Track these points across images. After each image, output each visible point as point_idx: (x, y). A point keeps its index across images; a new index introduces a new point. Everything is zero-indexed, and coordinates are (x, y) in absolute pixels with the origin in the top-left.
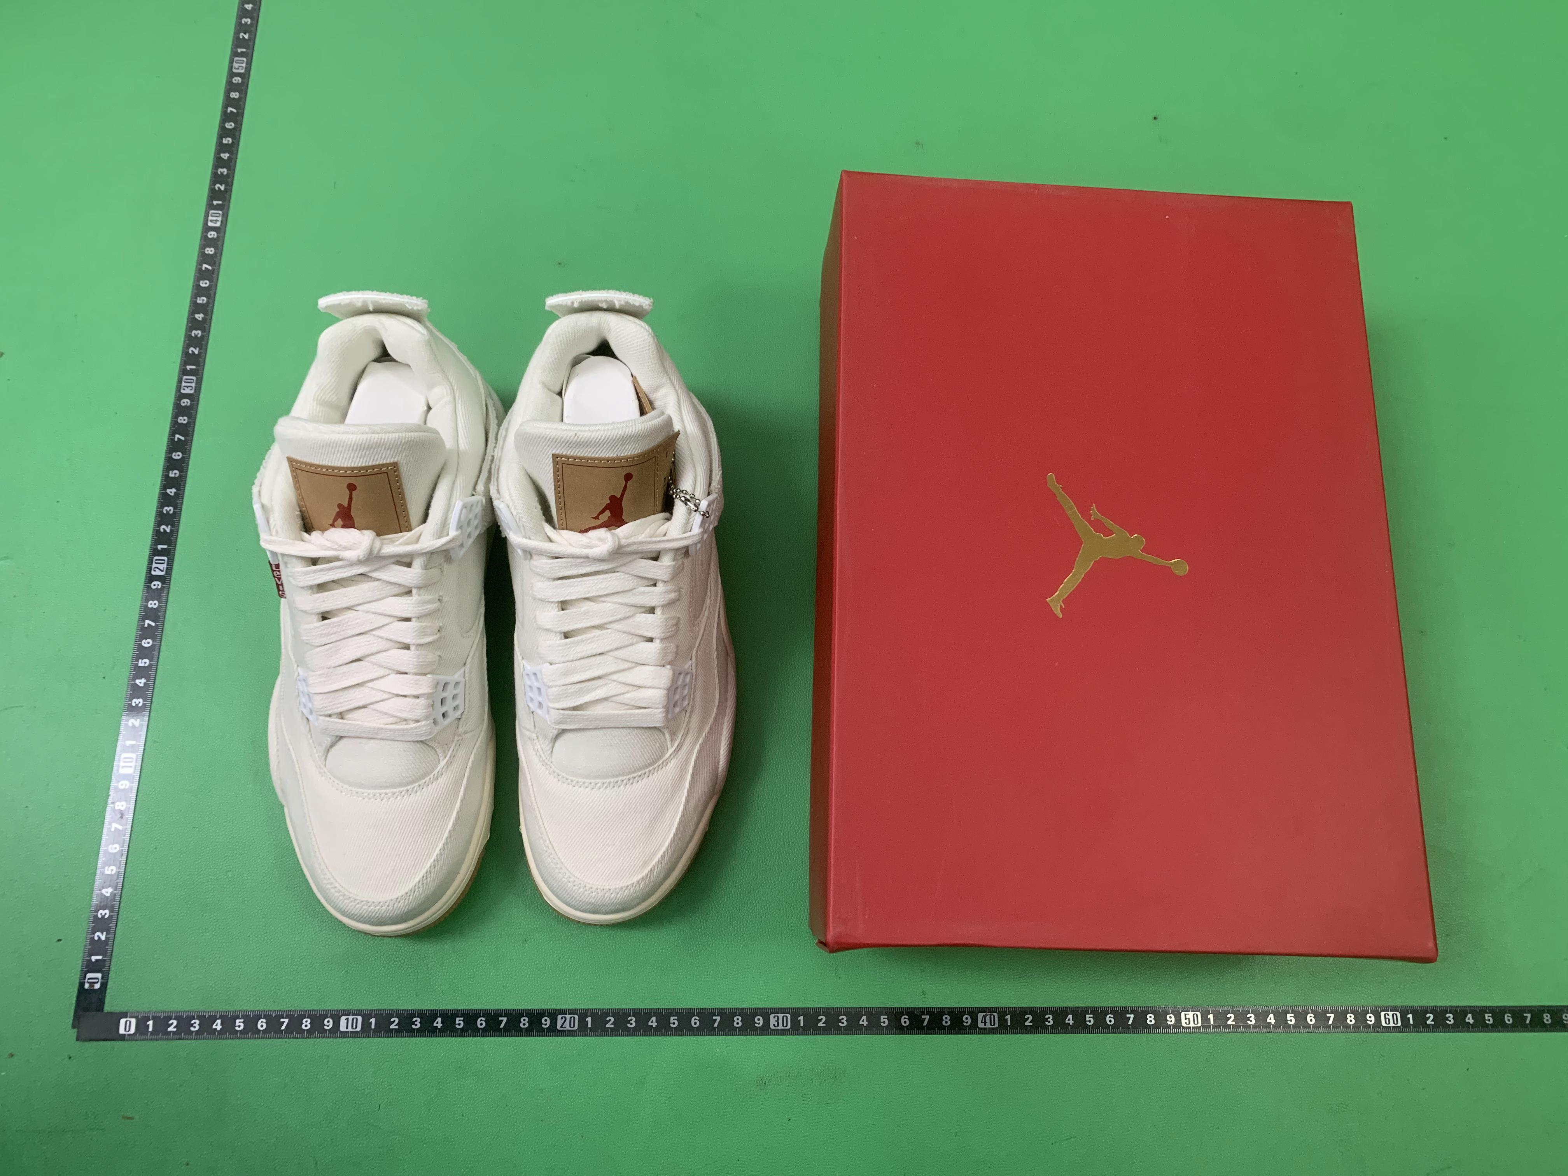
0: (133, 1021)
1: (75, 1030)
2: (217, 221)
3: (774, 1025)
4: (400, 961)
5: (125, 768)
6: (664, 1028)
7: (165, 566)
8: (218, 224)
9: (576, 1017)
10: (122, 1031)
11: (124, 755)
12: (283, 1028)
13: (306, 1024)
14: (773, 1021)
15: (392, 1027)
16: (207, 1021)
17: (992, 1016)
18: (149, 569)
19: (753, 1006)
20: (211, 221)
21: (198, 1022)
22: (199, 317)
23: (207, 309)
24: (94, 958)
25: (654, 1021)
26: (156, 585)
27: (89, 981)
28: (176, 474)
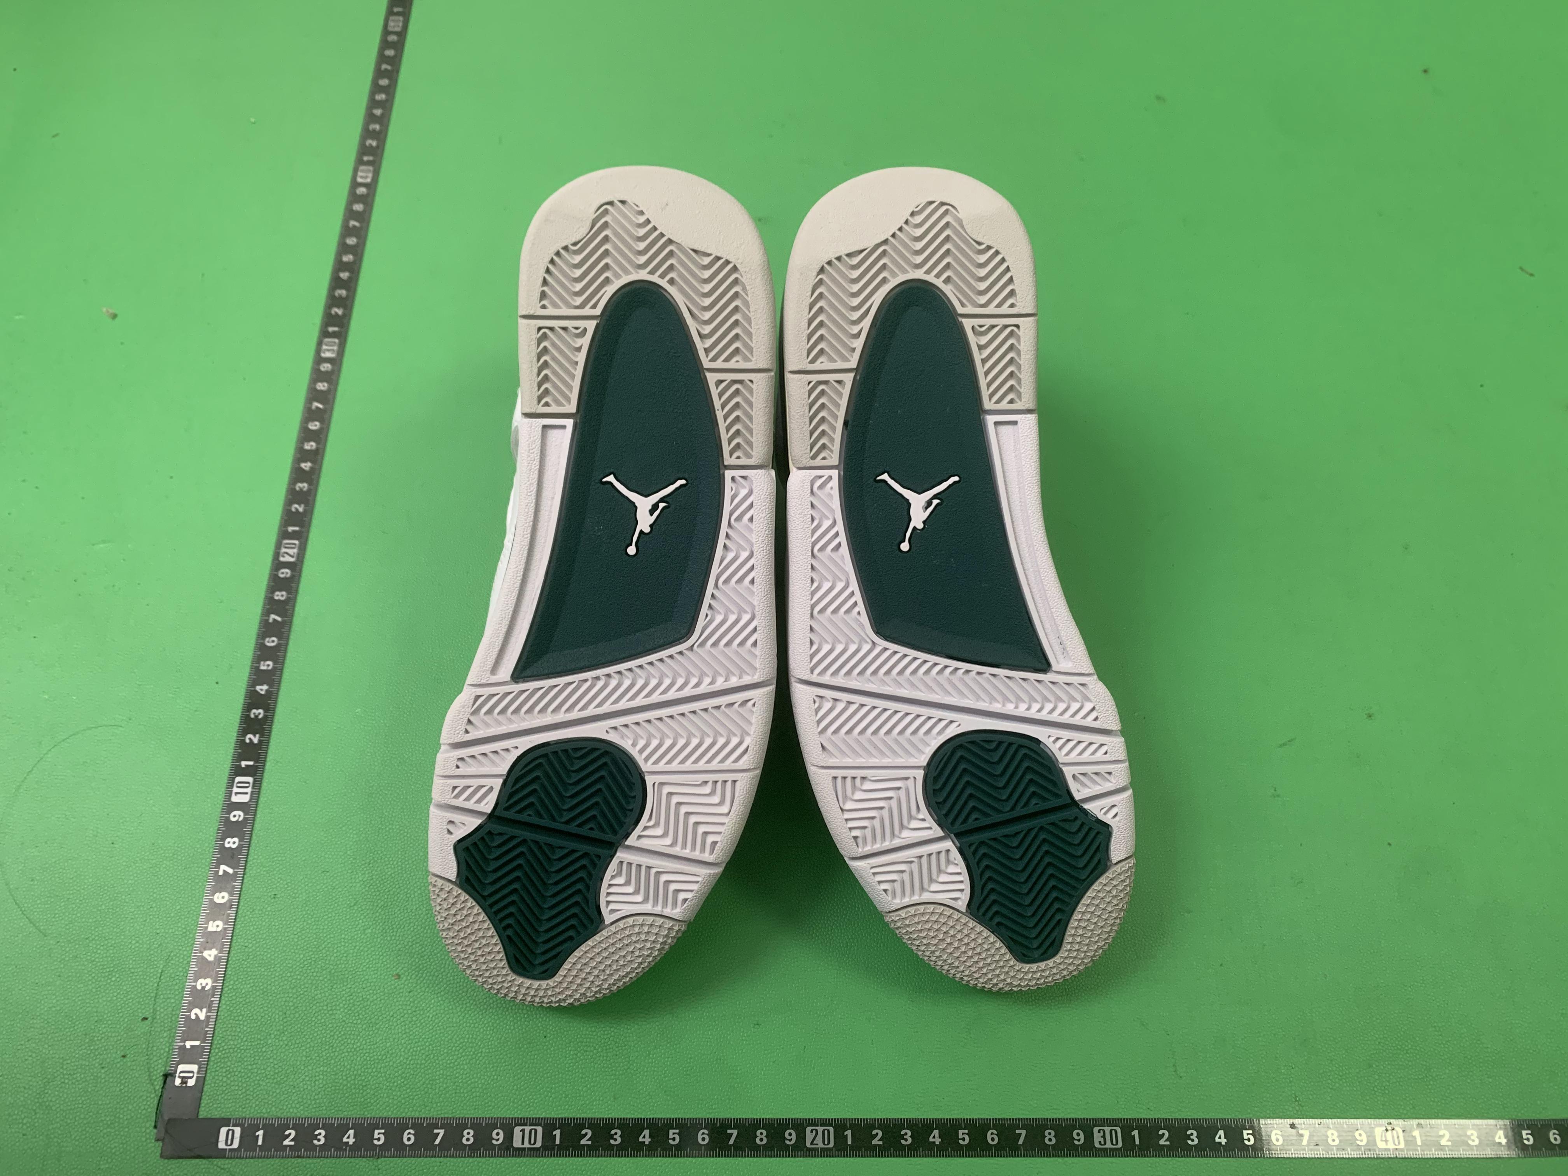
0: (238, 1130)
1: (160, 1143)
2: (367, 177)
3: (1100, 1142)
4: (592, 1051)
5: (239, 795)
7: (295, 551)
8: (368, 180)
9: (831, 1129)
10: (222, 1145)
11: (237, 779)
12: (437, 1142)
13: (468, 1136)
14: (1097, 1137)
15: (583, 1142)
16: (335, 1131)
18: (277, 554)
19: (1069, 1116)
20: (361, 177)
21: (323, 1132)
22: (344, 275)
23: (354, 268)
24: (188, 1044)
25: (937, 1135)
26: (285, 573)
27: (182, 1075)
28: (312, 446)
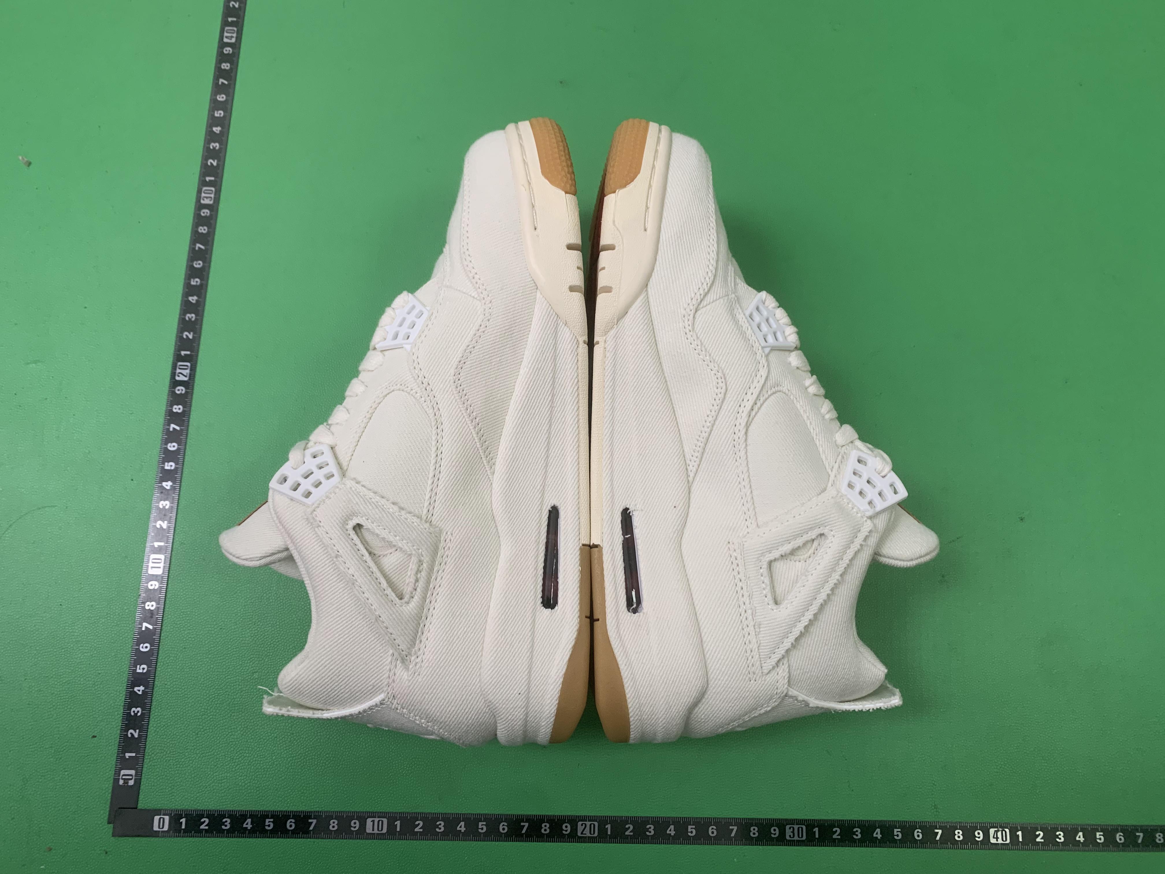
1: (111, 825)
2: (232, 37)
4: (424, 765)
5: (154, 569)
6: (681, 837)
7: (188, 371)
8: (233, 40)
11: (153, 556)
15: (416, 830)
17: (1004, 832)
20: (227, 37)
23: (225, 123)
26: (180, 390)
28: (197, 282)
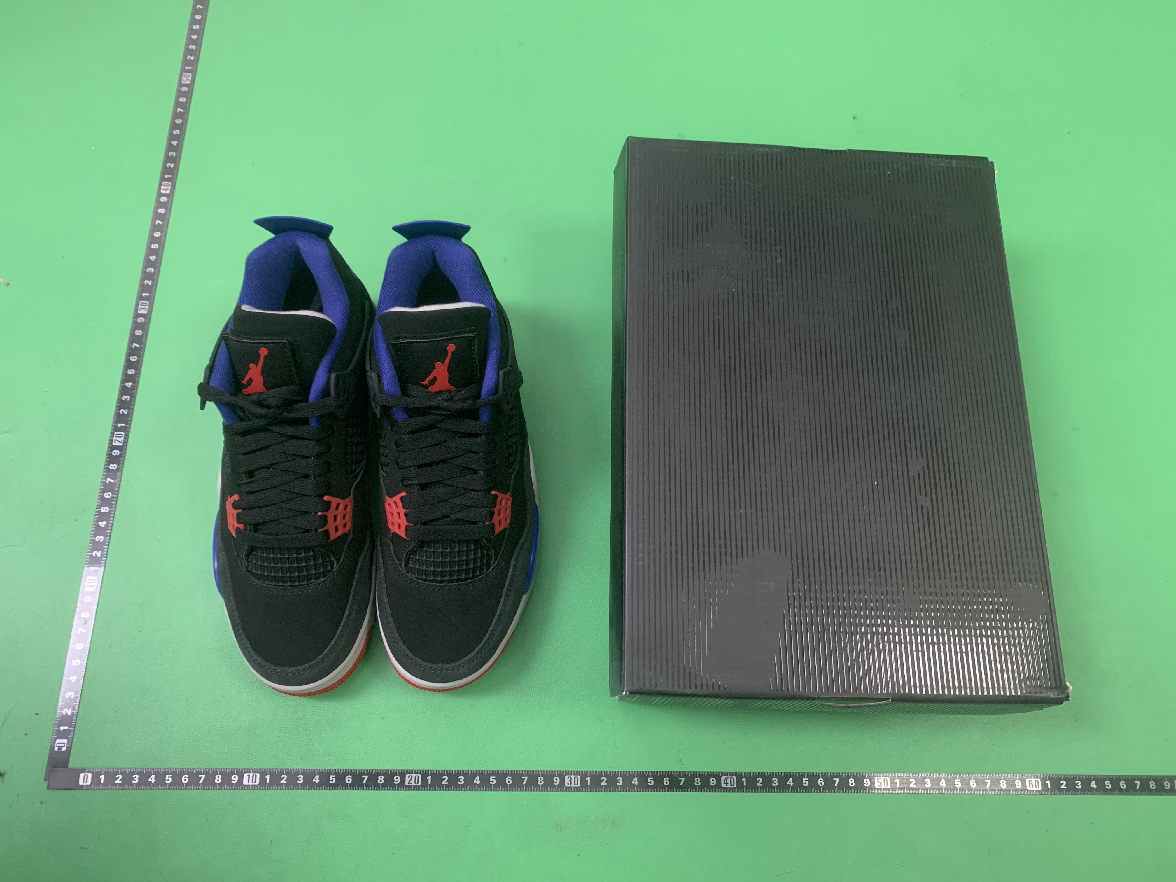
3: (568, 784)
9: (420, 776)
10: (81, 783)
12: (201, 782)
13: (218, 779)
14: (567, 781)
16: (144, 776)
18: (111, 441)
21: (137, 776)
22: (153, 258)
24: (62, 728)
25: (478, 779)
27: (58, 745)
